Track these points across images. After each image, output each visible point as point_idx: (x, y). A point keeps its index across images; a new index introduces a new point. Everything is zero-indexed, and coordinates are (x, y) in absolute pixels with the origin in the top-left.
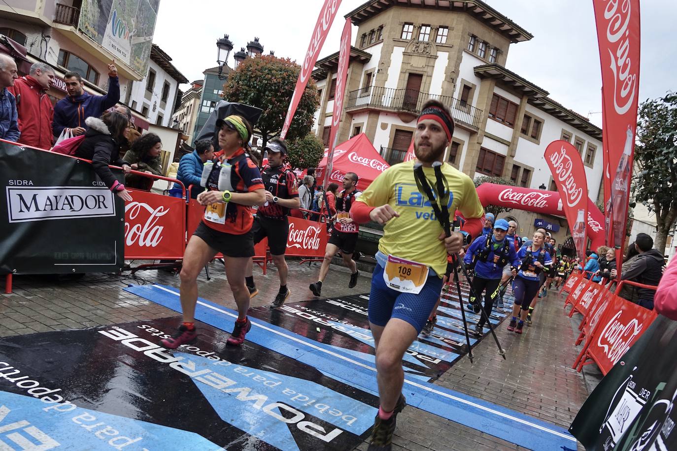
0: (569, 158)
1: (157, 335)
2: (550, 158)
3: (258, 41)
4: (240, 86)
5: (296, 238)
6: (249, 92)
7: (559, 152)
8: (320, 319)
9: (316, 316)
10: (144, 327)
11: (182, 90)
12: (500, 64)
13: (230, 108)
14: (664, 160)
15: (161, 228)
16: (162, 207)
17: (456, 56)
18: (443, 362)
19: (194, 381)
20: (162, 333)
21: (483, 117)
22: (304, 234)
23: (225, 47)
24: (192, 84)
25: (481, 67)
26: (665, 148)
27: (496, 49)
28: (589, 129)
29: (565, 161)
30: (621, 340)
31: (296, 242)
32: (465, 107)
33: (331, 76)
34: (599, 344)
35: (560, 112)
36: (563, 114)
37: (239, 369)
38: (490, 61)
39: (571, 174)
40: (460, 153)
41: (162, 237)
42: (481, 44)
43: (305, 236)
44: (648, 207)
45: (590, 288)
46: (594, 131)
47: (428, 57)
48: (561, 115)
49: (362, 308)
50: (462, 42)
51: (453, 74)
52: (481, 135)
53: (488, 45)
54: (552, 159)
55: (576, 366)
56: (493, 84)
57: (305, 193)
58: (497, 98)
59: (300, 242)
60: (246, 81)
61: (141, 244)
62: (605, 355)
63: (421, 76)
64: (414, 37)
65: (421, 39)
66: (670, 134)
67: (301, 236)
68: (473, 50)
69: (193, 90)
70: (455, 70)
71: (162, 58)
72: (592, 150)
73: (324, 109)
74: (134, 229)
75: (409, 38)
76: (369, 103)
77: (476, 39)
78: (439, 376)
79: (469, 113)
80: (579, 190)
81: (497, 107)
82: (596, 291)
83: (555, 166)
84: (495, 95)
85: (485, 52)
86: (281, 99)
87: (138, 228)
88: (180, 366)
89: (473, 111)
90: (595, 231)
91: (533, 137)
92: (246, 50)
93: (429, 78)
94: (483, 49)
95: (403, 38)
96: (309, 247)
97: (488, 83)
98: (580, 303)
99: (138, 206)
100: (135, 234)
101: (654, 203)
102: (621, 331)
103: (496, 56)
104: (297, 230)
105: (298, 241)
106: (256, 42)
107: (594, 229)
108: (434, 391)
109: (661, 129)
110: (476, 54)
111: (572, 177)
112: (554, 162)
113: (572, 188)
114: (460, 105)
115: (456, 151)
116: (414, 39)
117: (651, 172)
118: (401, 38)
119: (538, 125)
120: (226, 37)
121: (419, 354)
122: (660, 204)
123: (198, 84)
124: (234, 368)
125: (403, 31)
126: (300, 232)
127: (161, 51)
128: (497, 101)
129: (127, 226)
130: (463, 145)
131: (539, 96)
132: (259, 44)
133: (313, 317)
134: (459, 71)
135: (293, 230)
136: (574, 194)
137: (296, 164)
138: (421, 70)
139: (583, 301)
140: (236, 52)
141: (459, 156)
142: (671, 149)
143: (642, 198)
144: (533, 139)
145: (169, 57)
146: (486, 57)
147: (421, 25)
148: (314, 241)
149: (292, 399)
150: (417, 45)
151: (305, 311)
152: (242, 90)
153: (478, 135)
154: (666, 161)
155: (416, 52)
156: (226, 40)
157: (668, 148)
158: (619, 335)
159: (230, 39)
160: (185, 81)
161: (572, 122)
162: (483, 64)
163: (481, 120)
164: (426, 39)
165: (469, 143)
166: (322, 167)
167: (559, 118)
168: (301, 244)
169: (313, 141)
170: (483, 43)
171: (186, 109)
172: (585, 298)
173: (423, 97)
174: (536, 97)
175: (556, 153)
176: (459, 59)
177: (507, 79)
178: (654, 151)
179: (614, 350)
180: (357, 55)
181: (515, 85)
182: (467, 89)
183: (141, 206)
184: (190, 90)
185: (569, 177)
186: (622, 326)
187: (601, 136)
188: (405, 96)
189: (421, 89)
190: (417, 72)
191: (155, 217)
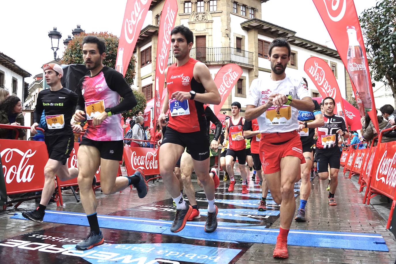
0: (322, 69)
1: (47, 238)
2: (309, 71)
3: (80, 27)
4: (73, 58)
5: (139, 163)
6: (81, 62)
7: (314, 66)
8: (172, 210)
9: (168, 208)
10: (34, 236)
11: (27, 82)
12: (258, 17)
13: (69, 68)
14: (387, 45)
15: (32, 167)
16: (30, 150)
17: (226, 18)
18: (271, 217)
19: (84, 259)
20: (50, 237)
21: (254, 57)
22: (145, 159)
23: (56, 37)
24: (34, 78)
25: (245, 22)
26: (385, 38)
27: (253, 9)
28: (328, 52)
29: (319, 71)
30: (392, 168)
31: (140, 166)
32: (241, 52)
33: (139, 49)
34: (377, 179)
35: (306, 44)
36: (309, 45)
37: (119, 246)
38: (250, 17)
39: (325, 79)
40: (244, 86)
41: (34, 174)
42: (242, 7)
43: (146, 159)
44: (384, 83)
45: (358, 154)
46: (333, 53)
47: (206, 23)
48: (307, 46)
49: (201, 198)
50: (228, 7)
51: (227, 30)
52: (256, 70)
53: (246, 7)
54: (310, 71)
55: (365, 202)
56: (256, 33)
57: (139, 129)
58: (262, 42)
59: (143, 165)
60: (77, 54)
61: (19, 180)
62: (384, 184)
63: (205, 36)
64: (193, 10)
65: (199, 11)
66: (386, 26)
67: (143, 160)
68: (237, 12)
69: (36, 82)
70: (228, 28)
71: (7, 61)
72: (334, 67)
73: (139, 74)
74: (11, 170)
75: (190, 11)
76: (172, 63)
77: (237, 4)
78: (271, 224)
79: (244, 56)
80: (334, 89)
81: (263, 49)
82: (363, 154)
83: (313, 76)
84: (259, 40)
85: (245, 12)
86: (107, 61)
87: (14, 169)
88: (71, 253)
89: (247, 54)
90: (350, 118)
91: (292, 65)
92: (72, 36)
93: (210, 37)
94: (244, 10)
95: (185, 12)
96: (151, 168)
97: (253, 33)
98: (355, 167)
99: (11, 152)
100: (12, 174)
101: (387, 78)
102: (390, 162)
103: (254, 13)
104: (139, 156)
105: (141, 164)
106: (78, 29)
107: (349, 118)
108: (271, 231)
109: (379, 25)
110: (240, 14)
111: (327, 82)
112: (312, 73)
113: (328, 88)
114: (237, 52)
115: (241, 85)
116: (194, 11)
117: (380, 56)
118: (184, 12)
119: (294, 56)
120: (55, 29)
121: (252, 215)
122: (392, 79)
123: (39, 77)
124: (115, 246)
125: (184, 8)
126: (142, 158)
127: (5, 56)
128: (261, 44)
129: (4, 168)
130: (246, 79)
131: (289, 35)
132: (81, 29)
133: (166, 209)
134: (230, 28)
135: (136, 156)
136: (331, 93)
137: (127, 114)
138: (204, 32)
139: (356, 164)
140: (65, 39)
141: (244, 88)
142: (389, 37)
143: (378, 79)
144: (293, 66)
145: (12, 59)
146: (247, 15)
147: (196, 1)
148: (154, 163)
149: (167, 255)
150: (196, 15)
151: (159, 207)
152: (75, 61)
153: (254, 71)
154: (388, 46)
155: (197, 20)
156: (55, 31)
157: (387, 37)
158: (389, 166)
159: (58, 30)
160: (28, 75)
161: (316, 50)
162: (246, 20)
163: (254, 59)
164: (202, 11)
165: (249, 78)
166: (147, 113)
167: (306, 48)
168: (144, 166)
169: (136, 95)
170: (242, 6)
171: (33, 97)
172: (357, 162)
173: (210, 51)
174: (288, 36)
175: (312, 67)
176: (229, 20)
177: (265, 27)
178: (378, 42)
179: (389, 177)
180: (155, 31)
181: (271, 31)
182: (239, 39)
183: (13, 151)
184: (34, 83)
185: (325, 81)
186: (390, 159)
187: (338, 55)
188: (196, 53)
189: (207, 46)
190: (201, 35)
191: (26, 159)
